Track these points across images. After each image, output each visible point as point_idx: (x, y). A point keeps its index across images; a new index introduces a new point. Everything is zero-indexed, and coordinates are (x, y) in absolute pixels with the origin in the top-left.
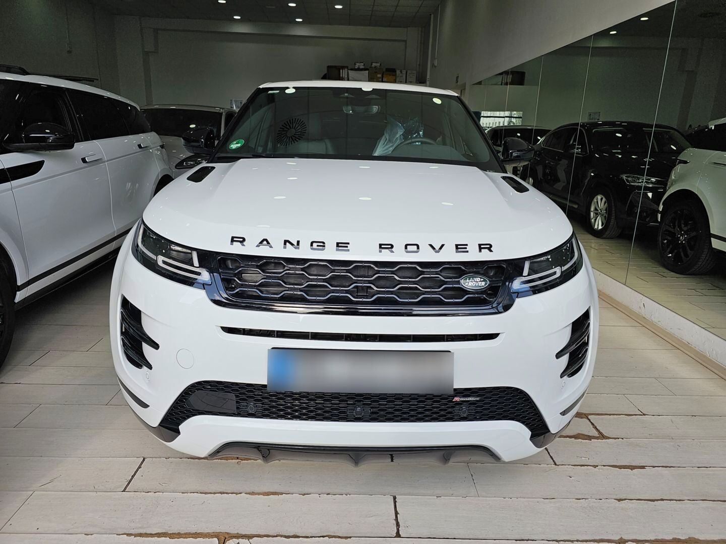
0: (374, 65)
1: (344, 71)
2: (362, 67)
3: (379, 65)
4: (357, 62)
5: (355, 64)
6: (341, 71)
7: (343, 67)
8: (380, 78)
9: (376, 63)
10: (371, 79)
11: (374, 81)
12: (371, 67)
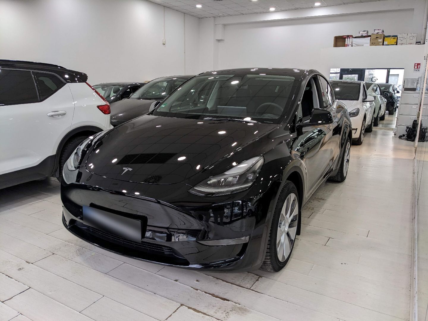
0: (376, 31)
1: (349, 39)
2: (364, 35)
3: (381, 31)
5: (359, 33)
6: (346, 39)
7: (348, 36)
8: (380, 42)
9: (379, 30)
10: (372, 44)
11: (375, 45)
12: (373, 34)
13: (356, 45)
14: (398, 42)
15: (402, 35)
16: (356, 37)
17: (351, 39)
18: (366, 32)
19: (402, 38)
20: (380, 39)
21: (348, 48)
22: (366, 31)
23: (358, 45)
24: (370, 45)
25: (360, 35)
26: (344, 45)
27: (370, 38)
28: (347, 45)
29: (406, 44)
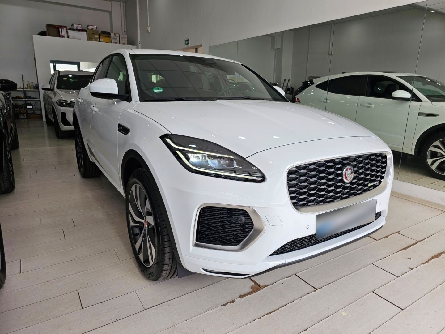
0: (90, 27)
1: (63, 30)
2: (79, 28)
3: (95, 27)
4: (75, 24)
5: (73, 25)
6: (60, 30)
7: (62, 27)
8: (97, 38)
9: (92, 26)
11: (92, 41)
12: (88, 29)
13: (72, 38)
14: (112, 41)
15: (115, 35)
16: (70, 29)
17: (65, 29)
18: (80, 26)
19: (115, 37)
20: (97, 35)
21: (63, 38)
22: (80, 24)
23: (74, 38)
24: (88, 40)
25: (75, 28)
26: (60, 36)
27: (85, 32)
28: (62, 36)
29: (120, 44)
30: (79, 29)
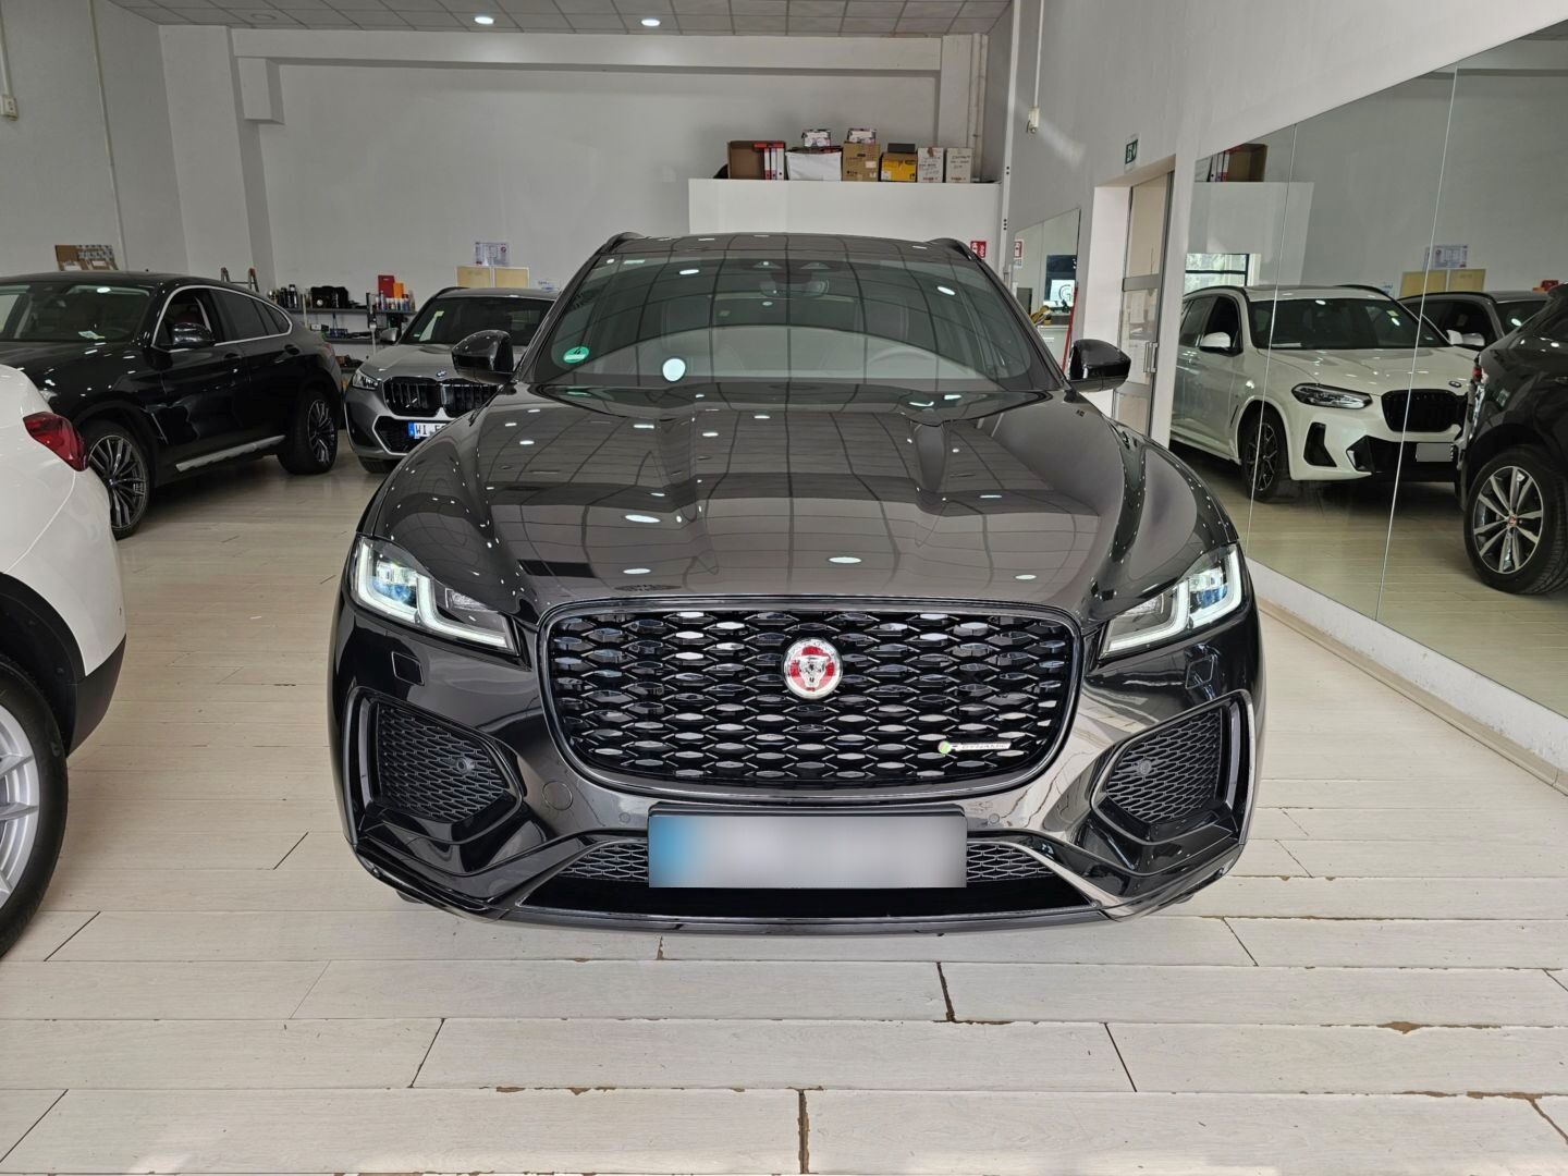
0: (855, 136)
1: (773, 154)
3: (869, 135)
4: (811, 130)
5: (804, 136)
6: (767, 155)
8: (871, 170)
9: (863, 130)
10: (848, 174)
11: (856, 180)
12: (847, 142)
13: (798, 177)
14: (921, 174)
15: (930, 152)
16: (795, 150)
17: (780, 151)
18: (825, 134)
19: (930, 161)
20: (872, 160)
21: (771, 183)
22: (824, 130)
23: (805, 178)
24: (842, 180)
25: (808, 144)
26: (763, 174)
27: (838, 155)
28: (771, 176)
29: (944, 181)
30: (819, 145)
